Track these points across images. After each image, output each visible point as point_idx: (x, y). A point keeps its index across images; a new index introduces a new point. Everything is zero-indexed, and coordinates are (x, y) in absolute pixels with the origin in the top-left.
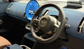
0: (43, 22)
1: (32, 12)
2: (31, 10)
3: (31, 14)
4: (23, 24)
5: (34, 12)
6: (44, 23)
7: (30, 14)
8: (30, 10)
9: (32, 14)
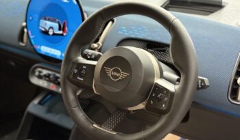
0: (113, 73)
1: (51, 28)
2: (49, 20)
3: (51, 33)
4: (13, 64)
5: (60, 26)
6: (117, 77)
7: (46, 33)
8: (45, 19)
9: (54, 34)
